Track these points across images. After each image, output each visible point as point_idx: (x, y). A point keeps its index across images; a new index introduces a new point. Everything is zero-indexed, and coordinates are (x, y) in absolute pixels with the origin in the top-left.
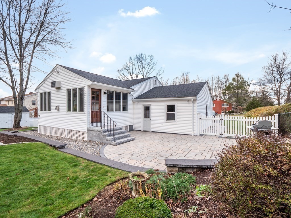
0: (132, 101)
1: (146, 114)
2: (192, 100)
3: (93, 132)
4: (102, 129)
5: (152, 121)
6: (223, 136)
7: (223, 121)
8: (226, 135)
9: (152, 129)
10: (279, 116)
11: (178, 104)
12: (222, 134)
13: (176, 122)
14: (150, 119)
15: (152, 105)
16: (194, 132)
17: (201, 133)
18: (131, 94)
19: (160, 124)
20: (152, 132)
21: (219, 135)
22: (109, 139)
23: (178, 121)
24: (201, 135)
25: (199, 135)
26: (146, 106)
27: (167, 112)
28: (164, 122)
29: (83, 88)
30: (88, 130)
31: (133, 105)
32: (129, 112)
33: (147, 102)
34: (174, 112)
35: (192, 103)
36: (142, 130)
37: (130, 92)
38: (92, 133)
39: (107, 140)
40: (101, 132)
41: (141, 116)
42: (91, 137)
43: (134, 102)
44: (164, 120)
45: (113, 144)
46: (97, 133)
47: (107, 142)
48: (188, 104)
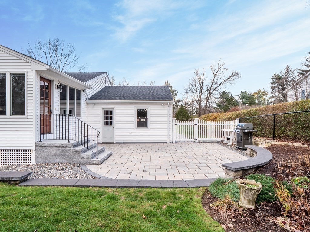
0: (85, 103)
1: (107, 120)
2: (168, 104)
3: (49, 148)
4: (69, 142)
5: (116, 129)
6: (197, 141)
7: (197, 126)
8: (200, 139)
9: (116, 140)
10: (240, 120)
11: (151, 109)
12: (196, 139)
13: (149, 129)
14: (114, 127)
15: (116, 109)
16: (169, 139)
17: (176, 140)
18: (86, 93)
19: (129, 133)
20: (117, 143)
21: (193, 140)
22: (87, 157)
23: (151, 128)
24: (176, 142)
25: (174, 142)
26: (107, 110)
27: (137, 117)
28: (133, 130)
29: (24, 74)
30: (36, 146)
31: (86, 108)
32: (83, 117)
33: (108, 105)
34: (147, 117)
35: (167, 107)
36: (101, 143)
37: (85, 90)
38: (46, 150)
39: (83, 158)
40: (70, 147)
41: (99, 123)
42: (45, 158)
43: (87, 104)
44: (133, 128)
45: (94, 162)
46: (59, 150)
47: (82, 161)
48: (163, 109)
